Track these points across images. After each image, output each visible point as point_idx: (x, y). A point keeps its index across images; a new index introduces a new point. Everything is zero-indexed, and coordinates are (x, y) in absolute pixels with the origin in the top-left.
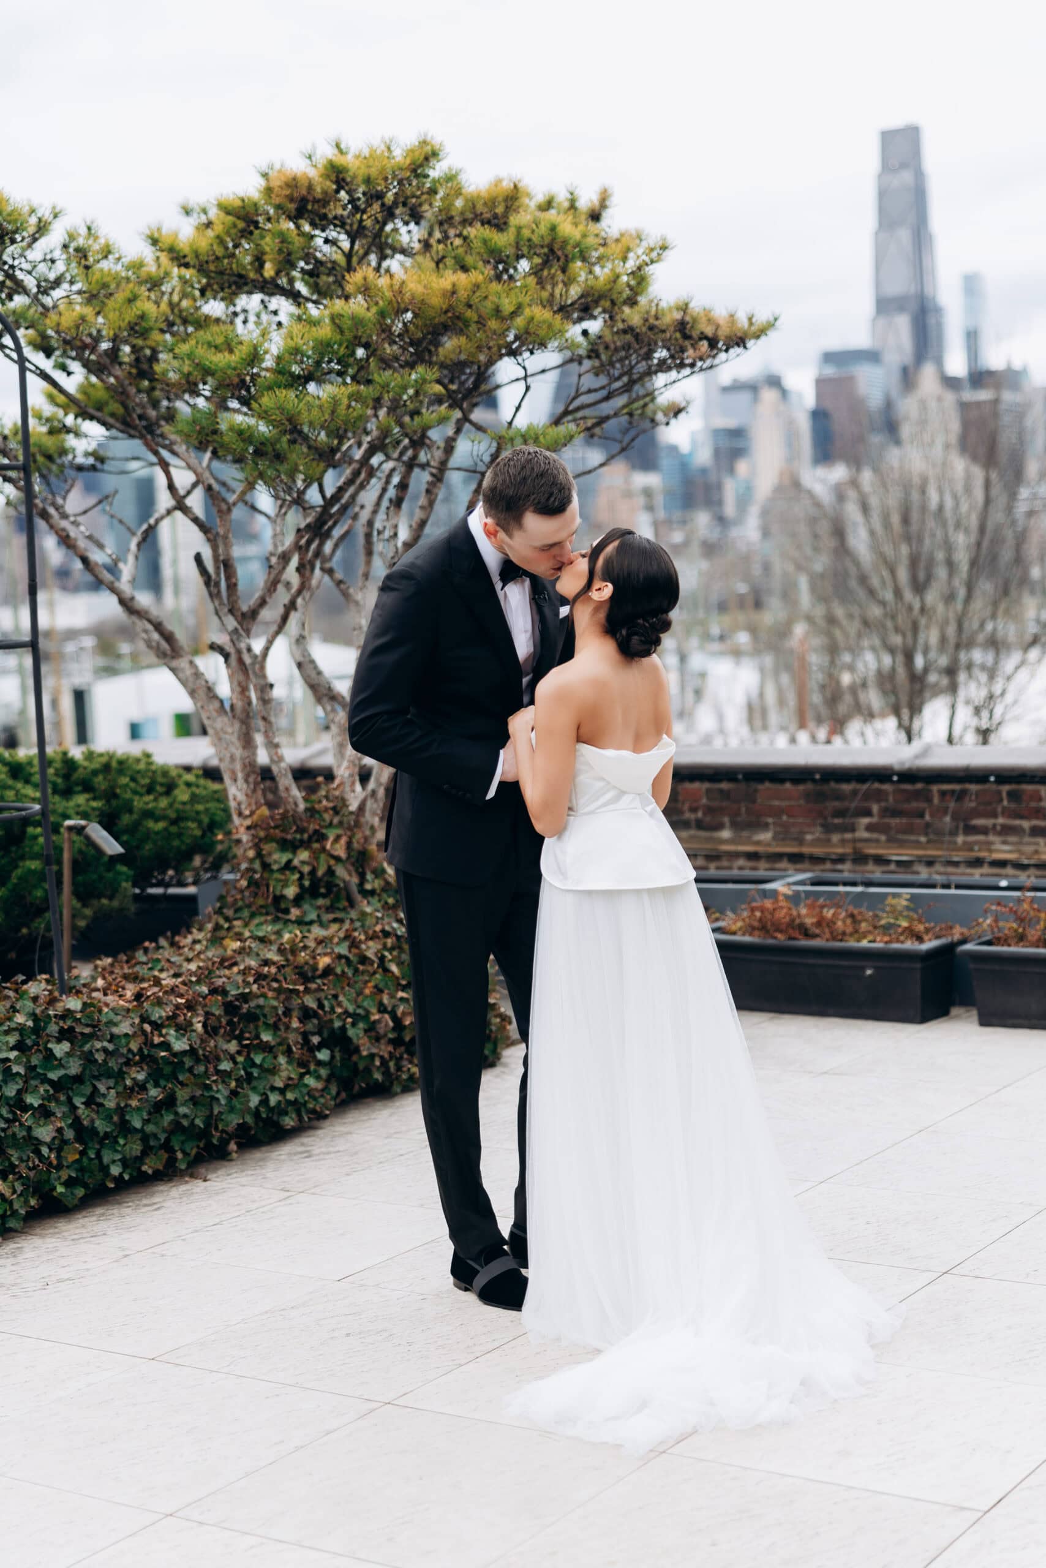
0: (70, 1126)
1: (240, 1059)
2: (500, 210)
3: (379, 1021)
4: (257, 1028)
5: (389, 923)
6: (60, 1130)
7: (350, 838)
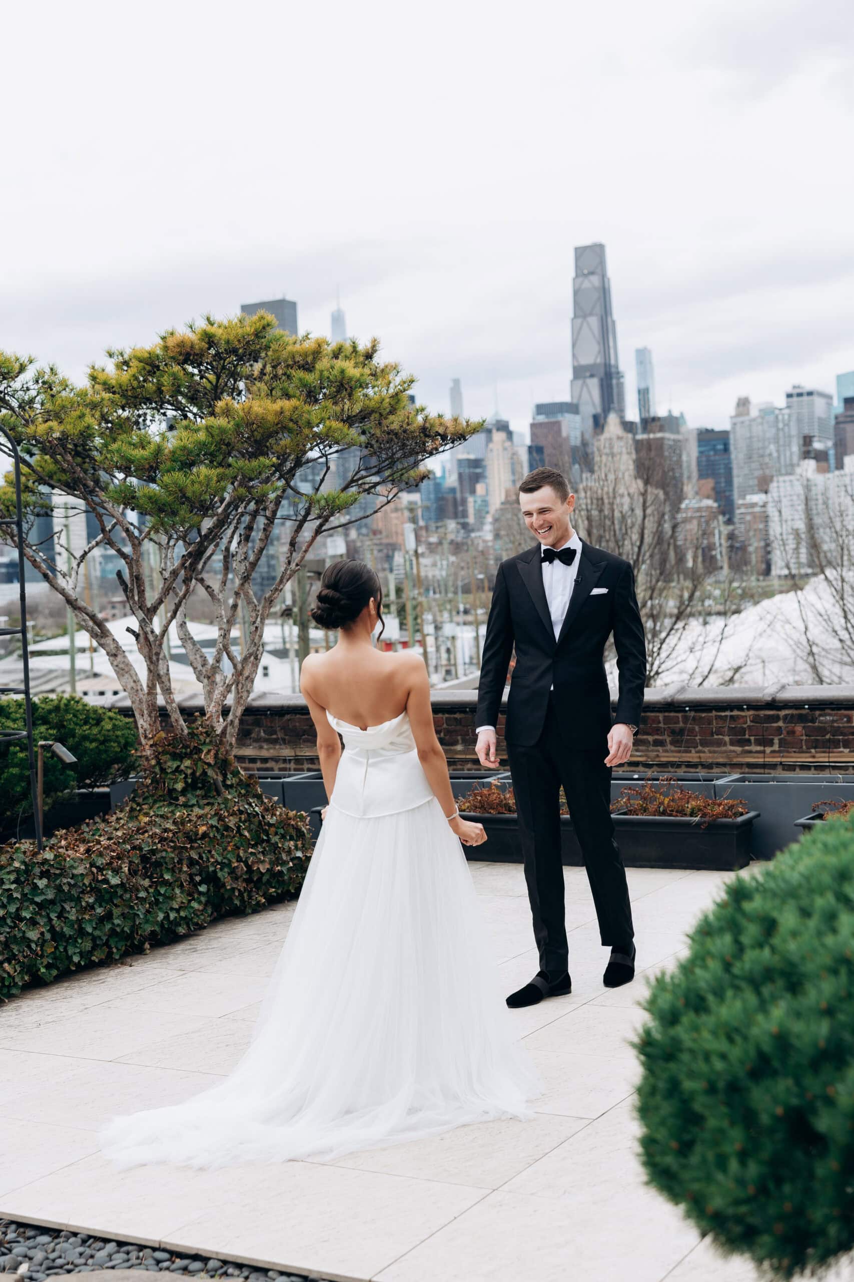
0: (48, 931)
1: (151, 890)
2: (310, 359)
3: (237, 867)
4: (161, 871)
5: (243, 805)
6: (42, 934)
7: (217, 751)
